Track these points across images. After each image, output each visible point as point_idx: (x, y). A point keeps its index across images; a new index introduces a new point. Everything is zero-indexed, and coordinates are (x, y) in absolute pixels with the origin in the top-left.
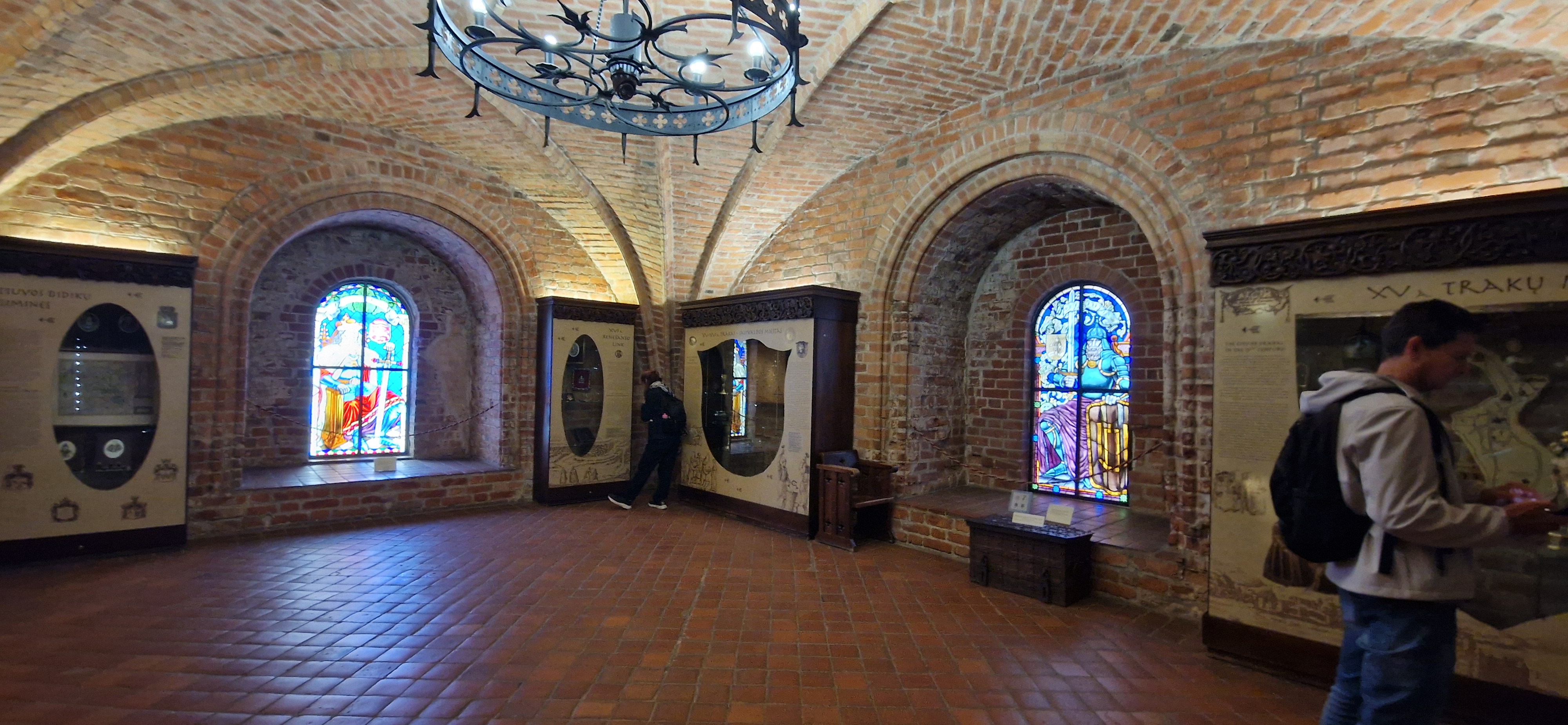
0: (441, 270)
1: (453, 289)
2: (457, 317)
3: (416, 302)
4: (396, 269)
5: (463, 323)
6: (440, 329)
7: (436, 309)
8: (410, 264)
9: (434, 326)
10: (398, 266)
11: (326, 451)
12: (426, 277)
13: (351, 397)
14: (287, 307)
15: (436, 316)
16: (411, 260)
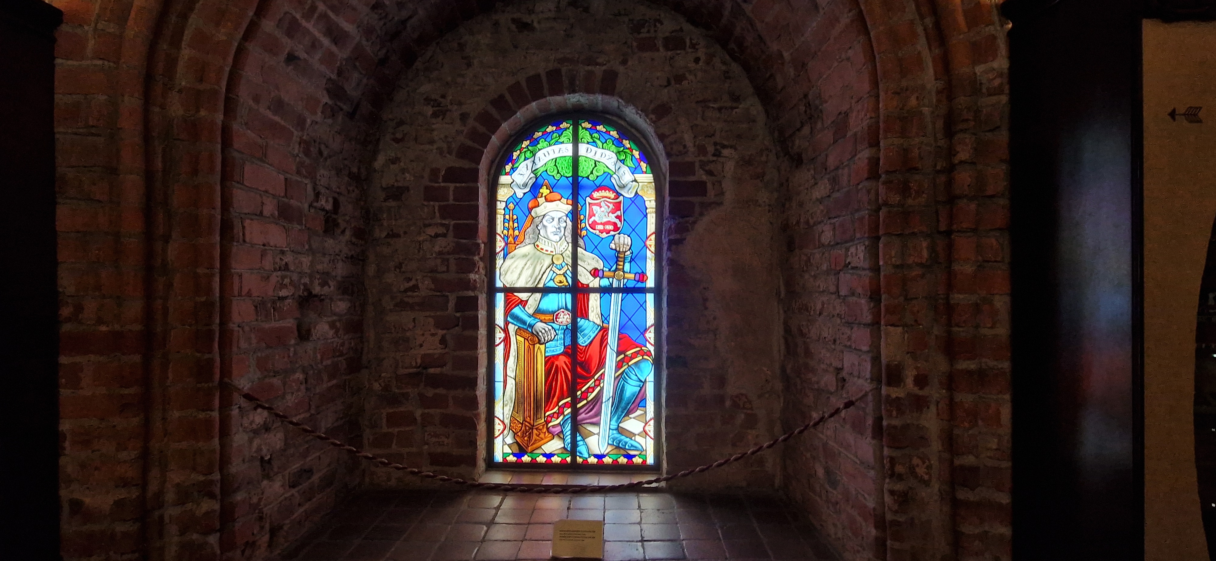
0: (710, 57)
1: (736, 98)
2: (746, 162)
3: (662, 137)
4: (621, 69)
5: (760, 176)
6: (711, 193)
7: (702, 150)
8: (647, 55)
9: (700, 188)
10: (624, 62)
11: (519, 455)
12: (679, 79)
13: (556, 347)
14: (434, 172)
15: (703, 165)
16: (648, 45)
